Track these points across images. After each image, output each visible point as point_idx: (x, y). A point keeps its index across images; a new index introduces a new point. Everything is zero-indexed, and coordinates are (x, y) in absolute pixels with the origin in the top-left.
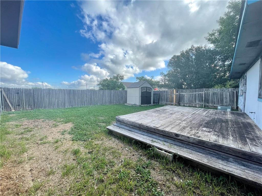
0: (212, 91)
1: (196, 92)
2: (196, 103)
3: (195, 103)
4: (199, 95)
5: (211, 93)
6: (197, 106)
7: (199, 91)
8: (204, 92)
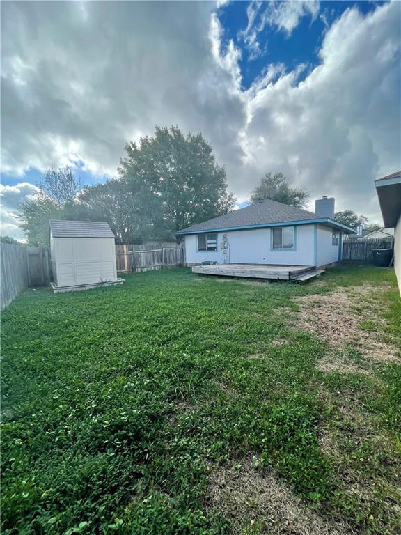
0: (169, 248)
1: (153, 249)
2: (155, 265)
3: (153, 265)
4: (157, 253)
5: (169, 250)
6: (157, 268)
7: (158, 247)
8: (164, 249)
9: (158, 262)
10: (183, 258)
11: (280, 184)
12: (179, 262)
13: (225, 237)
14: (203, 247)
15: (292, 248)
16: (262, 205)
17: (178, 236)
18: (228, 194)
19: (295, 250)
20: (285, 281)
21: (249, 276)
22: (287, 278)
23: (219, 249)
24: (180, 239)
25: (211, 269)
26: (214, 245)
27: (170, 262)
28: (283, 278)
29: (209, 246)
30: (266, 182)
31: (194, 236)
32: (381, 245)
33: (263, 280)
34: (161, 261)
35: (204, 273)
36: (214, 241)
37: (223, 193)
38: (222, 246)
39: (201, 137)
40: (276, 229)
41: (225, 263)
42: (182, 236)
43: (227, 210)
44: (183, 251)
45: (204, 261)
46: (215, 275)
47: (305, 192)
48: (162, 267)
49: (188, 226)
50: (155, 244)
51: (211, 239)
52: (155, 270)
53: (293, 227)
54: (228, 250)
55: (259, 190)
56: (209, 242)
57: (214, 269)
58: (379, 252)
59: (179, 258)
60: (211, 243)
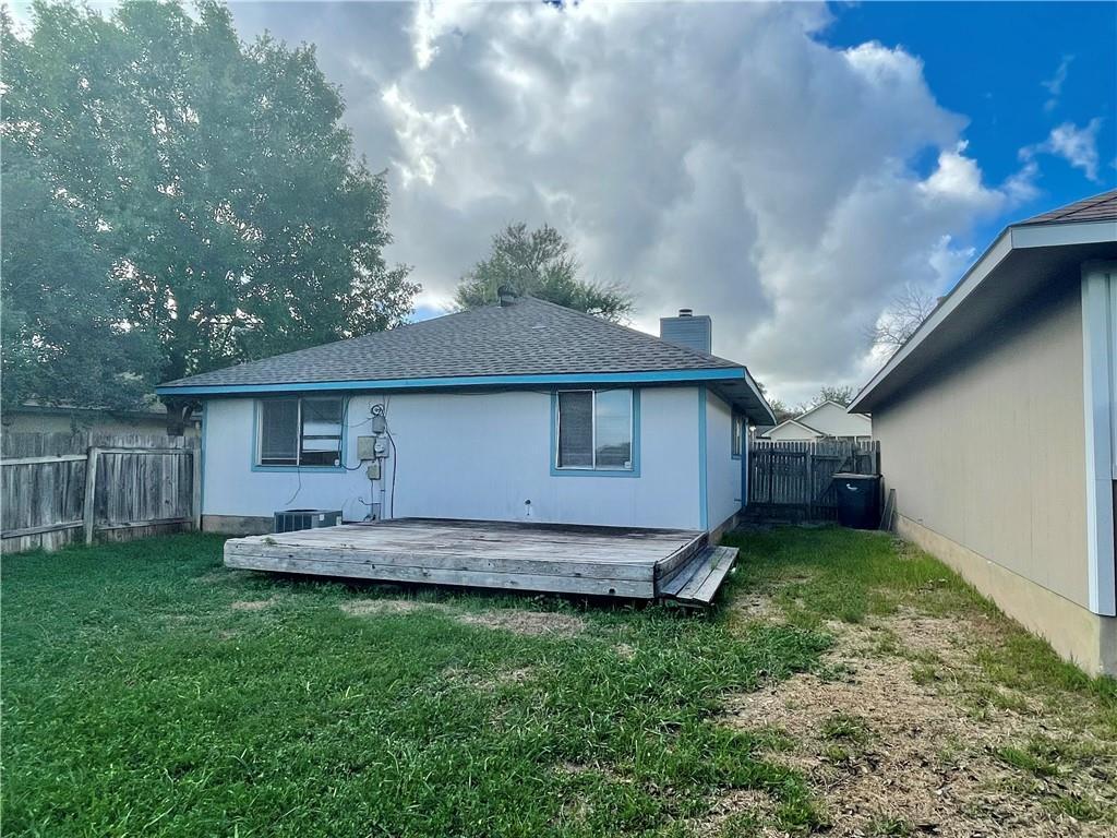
0: (123, 448)
1: (39, 455)
2: (38, 529)
3: (31, 529)
4: (57, 471)
5: (120, 456)
6: (49, 543)
7: (64, 444)
8: (96, 454)
9: (61, 511)
10: (187, 493)
11: (551, 263)
12: (167, 513)
13: (378, 415)
14: (280, 451)
15: (628, 465)
16: (510, 311)
17: (173, 402)
18: (390, 268)
19: (635, 472)
20: (640, 603)
21: (490, 582)
22: (646, 592)
23: (351, 458)
24: (185, 413)
25: (313, 548)
26: (329, 446)
27: (125, 511)
28: (630, 593)
29: (309, 446)
30: (509, 249)
31: (249, 406)
32: (848, 462)
33: (548, 601)
34: (79, 504)
35: (283, 567)
36: (333, 429)
37: (372, 261)
38: (367, 447)
39: (308, 59)
40: (572, 395)
41: (374, 520)
42: (198, 403)
43: (383, 321)
44: (190, 467)
45: (283, 509)
46: (335, 580)
47: (619, 294)
48: (79, 533)
49: (225, 363)
50: (51, 430)
51: (320, 419)
52: (37, 552)
53: (628, 394)
54: (388, 465)
55: (484, 273)
56: (310, 429)
57: (332, 552)
58: (853, 482)
59: (170, 492)
60: (316, 435)
